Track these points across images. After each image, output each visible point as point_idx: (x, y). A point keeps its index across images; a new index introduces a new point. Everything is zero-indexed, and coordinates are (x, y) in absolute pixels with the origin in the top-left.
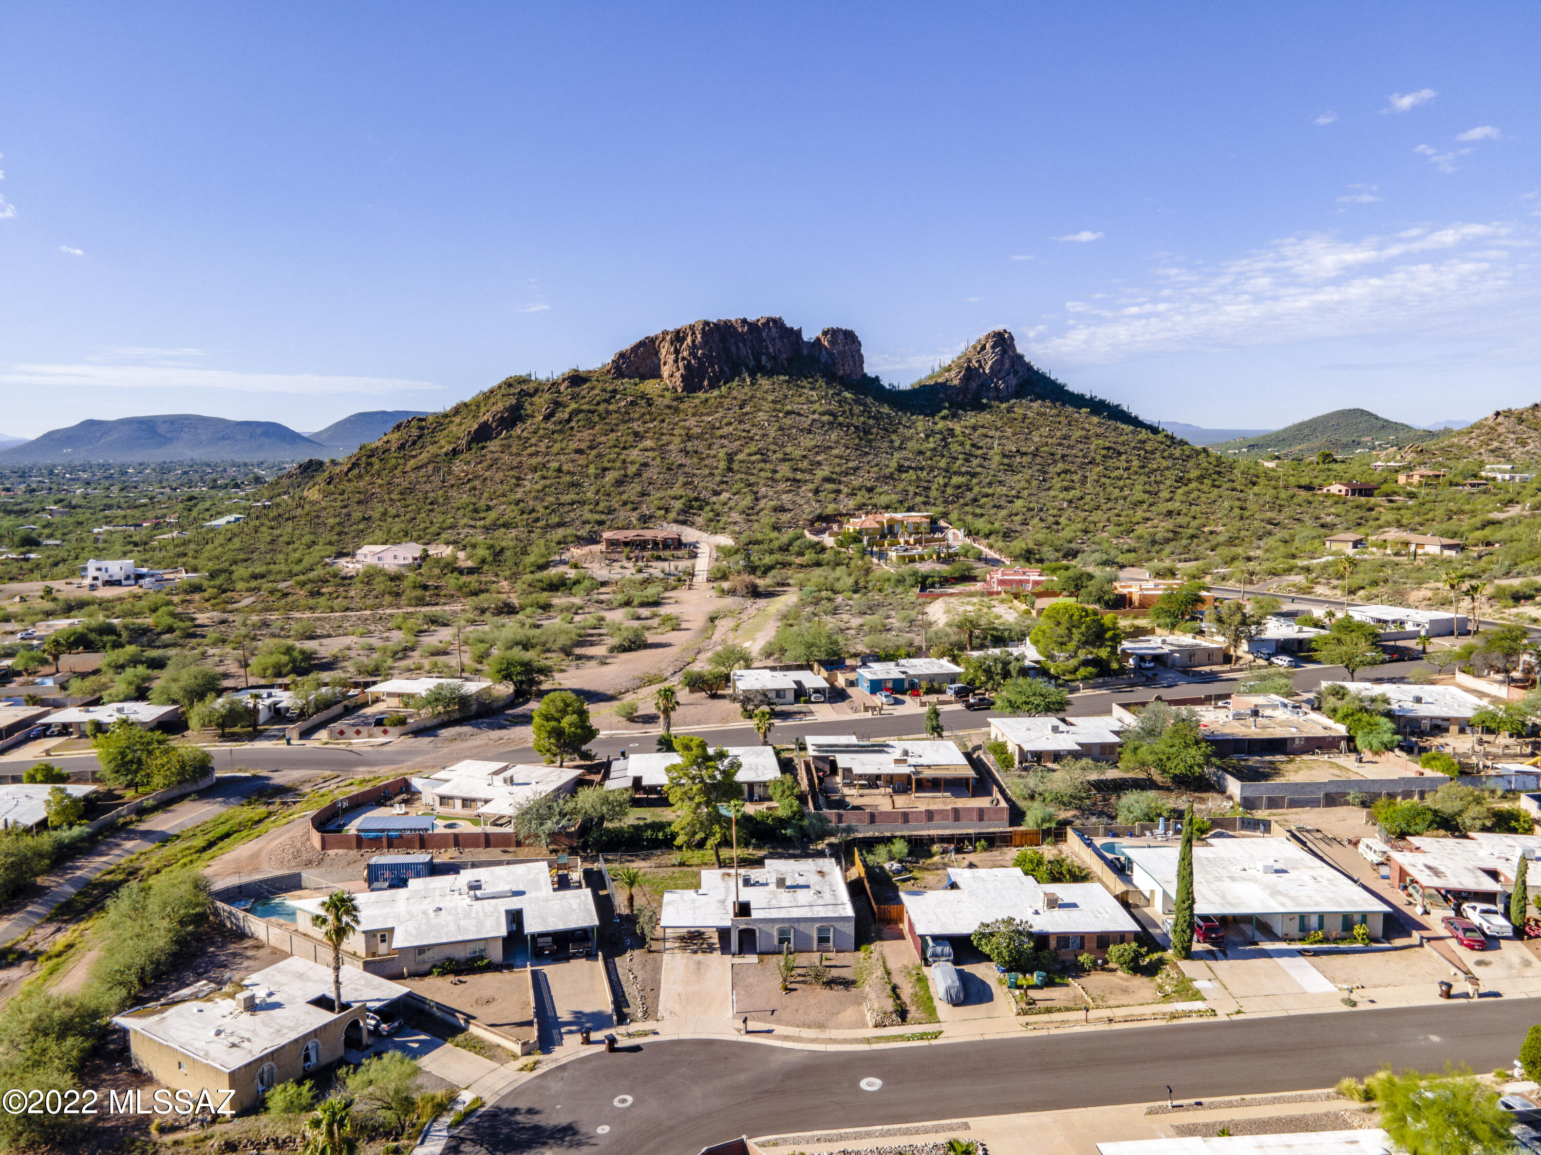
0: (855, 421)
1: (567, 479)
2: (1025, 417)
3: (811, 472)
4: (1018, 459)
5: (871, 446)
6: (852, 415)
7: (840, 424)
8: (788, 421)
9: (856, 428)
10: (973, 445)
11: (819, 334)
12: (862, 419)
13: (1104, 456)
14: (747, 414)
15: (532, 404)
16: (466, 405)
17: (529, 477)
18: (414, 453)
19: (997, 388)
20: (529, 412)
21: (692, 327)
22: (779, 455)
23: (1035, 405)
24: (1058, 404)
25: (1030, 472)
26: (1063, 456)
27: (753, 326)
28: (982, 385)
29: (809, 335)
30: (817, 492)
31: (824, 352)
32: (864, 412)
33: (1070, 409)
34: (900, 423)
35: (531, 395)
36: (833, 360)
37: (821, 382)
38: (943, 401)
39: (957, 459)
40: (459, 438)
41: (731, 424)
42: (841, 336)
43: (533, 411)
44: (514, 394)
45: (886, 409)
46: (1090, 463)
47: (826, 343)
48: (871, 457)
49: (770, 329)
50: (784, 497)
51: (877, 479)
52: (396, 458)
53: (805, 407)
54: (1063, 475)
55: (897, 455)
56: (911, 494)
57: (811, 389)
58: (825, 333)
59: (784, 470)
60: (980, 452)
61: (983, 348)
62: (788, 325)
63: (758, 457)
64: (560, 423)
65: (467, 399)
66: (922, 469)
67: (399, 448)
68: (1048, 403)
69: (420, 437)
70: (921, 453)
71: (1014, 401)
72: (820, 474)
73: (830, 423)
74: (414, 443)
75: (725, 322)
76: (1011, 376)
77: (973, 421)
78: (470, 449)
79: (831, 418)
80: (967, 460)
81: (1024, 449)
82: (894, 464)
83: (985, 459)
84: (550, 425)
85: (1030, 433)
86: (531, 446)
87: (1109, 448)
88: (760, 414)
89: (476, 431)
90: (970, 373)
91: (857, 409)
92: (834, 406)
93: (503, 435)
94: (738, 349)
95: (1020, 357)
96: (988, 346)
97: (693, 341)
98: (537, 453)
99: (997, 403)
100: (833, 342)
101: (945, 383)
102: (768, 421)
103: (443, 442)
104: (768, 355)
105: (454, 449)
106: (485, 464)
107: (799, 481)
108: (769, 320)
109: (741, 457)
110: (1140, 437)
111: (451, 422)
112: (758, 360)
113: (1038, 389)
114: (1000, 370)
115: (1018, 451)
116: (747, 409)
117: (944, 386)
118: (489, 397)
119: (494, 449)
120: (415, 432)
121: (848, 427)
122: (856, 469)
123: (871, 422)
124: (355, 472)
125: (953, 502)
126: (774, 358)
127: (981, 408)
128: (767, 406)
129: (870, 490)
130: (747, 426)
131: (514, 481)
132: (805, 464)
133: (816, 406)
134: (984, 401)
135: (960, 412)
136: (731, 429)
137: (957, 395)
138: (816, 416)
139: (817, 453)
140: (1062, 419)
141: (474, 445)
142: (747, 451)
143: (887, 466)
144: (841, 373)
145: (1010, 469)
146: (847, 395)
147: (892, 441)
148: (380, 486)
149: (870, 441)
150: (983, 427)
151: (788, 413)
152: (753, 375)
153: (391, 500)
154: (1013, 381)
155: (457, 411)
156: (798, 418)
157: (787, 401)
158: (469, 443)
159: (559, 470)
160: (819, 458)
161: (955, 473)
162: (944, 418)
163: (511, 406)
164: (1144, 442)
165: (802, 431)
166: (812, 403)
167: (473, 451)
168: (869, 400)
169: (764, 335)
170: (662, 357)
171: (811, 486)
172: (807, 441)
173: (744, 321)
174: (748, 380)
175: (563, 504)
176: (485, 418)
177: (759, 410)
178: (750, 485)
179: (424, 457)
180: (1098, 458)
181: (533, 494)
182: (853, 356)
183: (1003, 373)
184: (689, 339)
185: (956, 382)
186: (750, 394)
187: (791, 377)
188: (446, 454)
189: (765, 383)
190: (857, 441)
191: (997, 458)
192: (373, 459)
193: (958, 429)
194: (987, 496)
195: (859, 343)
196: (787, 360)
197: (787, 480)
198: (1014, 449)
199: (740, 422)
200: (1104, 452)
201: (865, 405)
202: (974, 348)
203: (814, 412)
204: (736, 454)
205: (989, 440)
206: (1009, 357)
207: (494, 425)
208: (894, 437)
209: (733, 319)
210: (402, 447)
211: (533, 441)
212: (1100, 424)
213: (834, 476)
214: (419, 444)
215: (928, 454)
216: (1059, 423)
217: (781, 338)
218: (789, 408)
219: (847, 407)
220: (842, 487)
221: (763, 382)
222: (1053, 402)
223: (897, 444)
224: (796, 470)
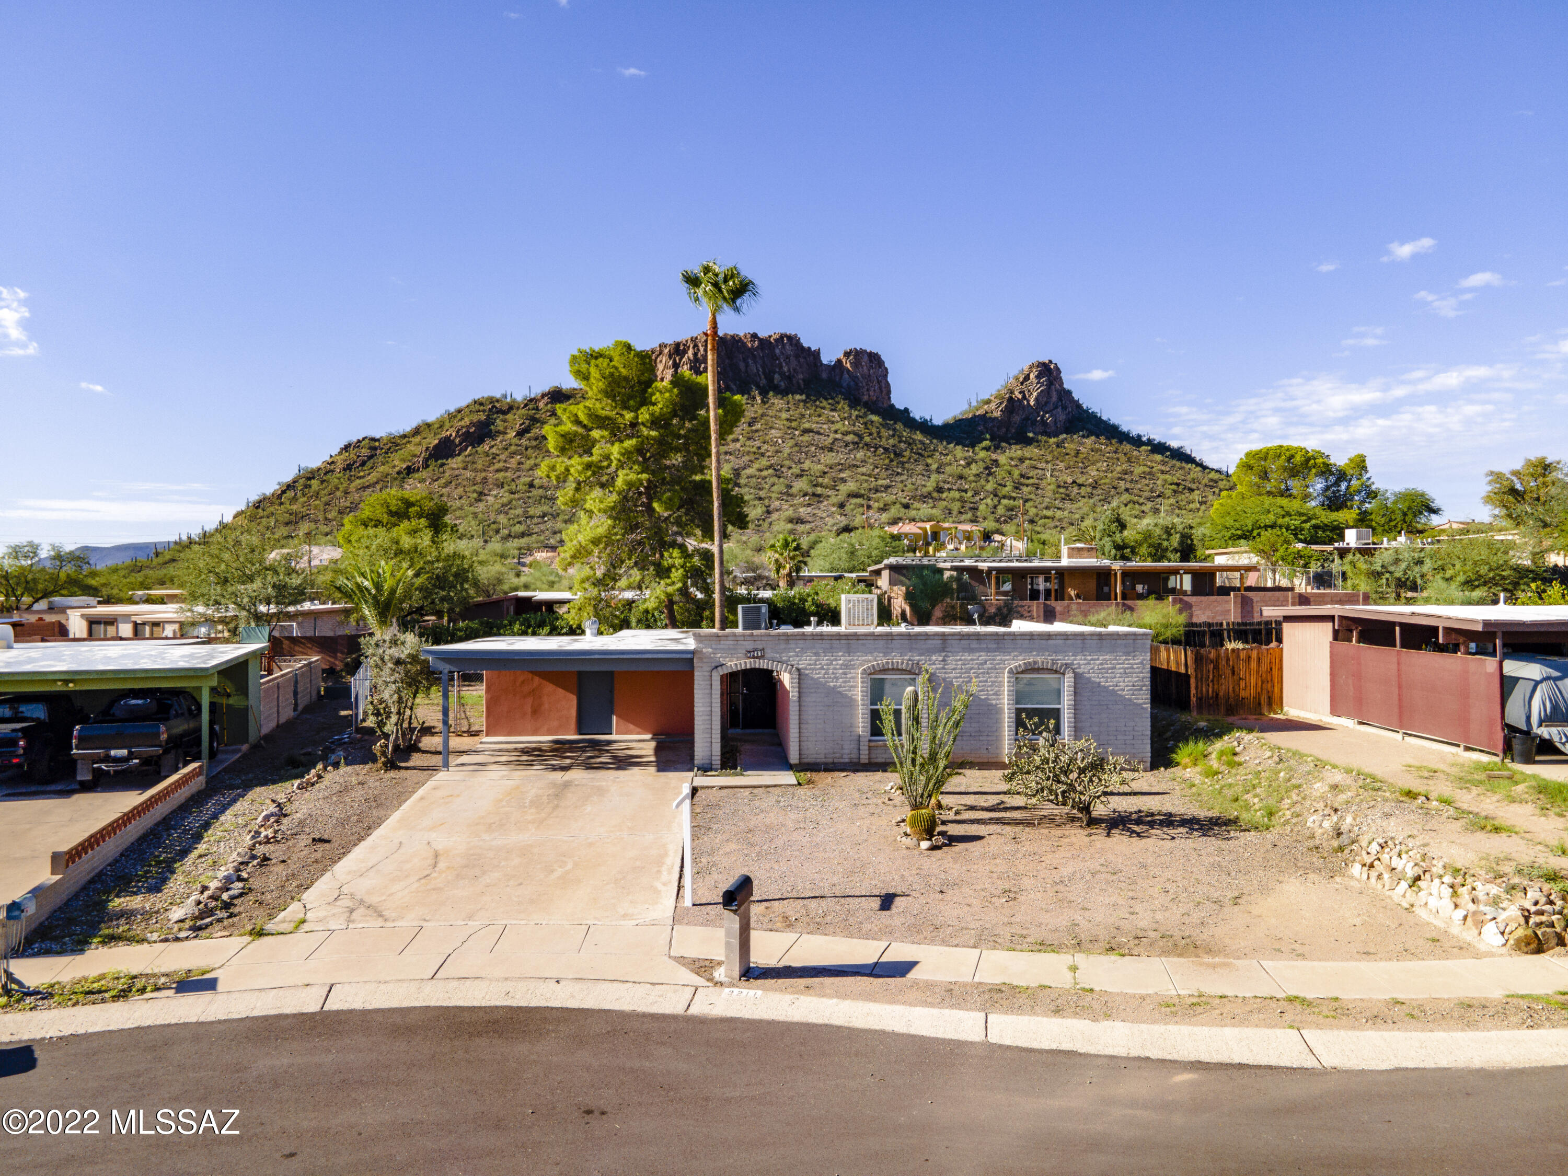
0: (883, 442)
1: (541, 491)
2: (1078, 452)
3: (834, 488)
4: (1075, 490)
5: (904, 468)
6: (880, 437)
7: (867, 445)
8: (806, 438)
9: (885, 449)
10: (1022, 476)
11: (841, 355)
12: (891, 441)
13: (1175, 491)
14: (757, 431)
15: (504, 421)
16: (429, 425)
17: (495, 492)
18: (362, 474)
19: (1043, 422)
20: (501, 428)
21: (694, 340)
22: (796, 470)
23: (1089, 441)
24: (1114, 441)
25: (1091, 501)
26: (1127, 490)
27: (765, 343)
28: (1027, 419)
29: (827, 358)
30: (842, 506)
31: (846, 376)
32: (893, 436)
33: (1129, 446)
34: (934, 450)
35: (504, 413)
36: (857, 384)
37: (843, 405)
38: (983, 433)
39: (1005, 486)
40: (415, 456)
41: (738, 440)
42: (866, 358)
43: (506, 428)
44: (484, 411)
45: (919, 436)
46: (1159, 496)
47: (848, 365)
48: (904, 478)
49: (784, 345)
50: (801, 510)
51: (913, 498)
52: (339, 479)
53: (825, 426)
54: (1130, 506)
55: (934, 477)
56: (955, 513)
57: (832, 410)
58: (847, 354)
59: (801, 485)
60: (1031, 481)
61: (1027, 378)
62: (805, 345)
63: (770, 471)
64: (536, 439)
65: (431, 418)
66: (966, 491)
67: (344, 469)
68: (1103, 439)
69: (370, 457)
70: (961, 477)
71: (1064, 436)
72: (844, 489)
73: (853, 443)
74: (363, 464)
75: (733, 337)
76: (1059, 410)
77: (1019, 453)
78: (428, 466)
79: (856, 439)
80: (1016, 488)
81: (1080, 481)
82: (930, 485)
83: (1037, 488)
84: (524, 441)
85: (1085, 467)
86: (499, 461)
87: (1178, 485)
88: (773, 431)
89: (436, 447)
90: (1012, 405)
91: (885, 433)
92: (859, 427)
93: (467, 453)
94: (747, 366)
95: (1069, 393)
96: (1032, 376)
97: (695, 354)
98: (506, 469)
99: (1045, 438)
100: (856, 364)
101: (984, 415)
102: (781, 437)
103: (396, 462)
104: (782, 374)
105: (408, 468)
106: (442, 481)
107: (819, 496)
108: (782, 336)
109: (749, 471)
110: (1211, 476)
111: (409, 442)
112: (770, 379)
113: (1089, 426)
114: (1046, 403)
115: (1074, 482)
116: (758, 426)
117: (983, 417)
118: (455, 417)
119: (455, 466)
120: (365, 452)
121: (876, 449)
122: (887, 487)
123: (903, 446)
124: (290, 494)
125: (1005, 522)
126: (789, 378)
127: (1028, 442)
128: (779, 424)
129: (906, 506)
130: (757, 443)
131: (475, 495)
132: (826, 481)
133: (838, 426)
134: (1031, 435)
135: (1003, 444)
136: (738, 445)
137: (999, 428)
138: (838, 436)
139: (840, 471)
140: (1120, 455)
141: (432, 463)
142: (756, 466)
143: (924, 486)
144: (865, 398)
145: (1067, 498)
146: (875, 418)
147: (927, 465)
148: (316, 508)
149: (903, 463)
150: (1030, 459)
151: (806, 431)
152: (764, 393)
153: (326, 519)
154: (1062, 417)
155: (417, 431)
156: (816, 437)
157: (805, 420)
158: (426, 460)
159: (531, 485)
160: (842, 475)
161: (1004, 497)
162: (987, 449)
163: (479, 421)
164: (1216, 482)
165: (822, 448)
166: (833, 423)
167: (431, 468)
168: (899, 426)
169: (777, 351)
170: (659, 373)
171: (834, 500)
172: (829, 458)
173: (754, 336)
174: (758, 398)
175: (532, 517)
176: (448, 433)
177: (771, 428)
178: (760, 499)
179: (372, 477)
180: (1168, 493)
181: (496, 506)
182: (879, 382)
183: (1051, 406)
184: (690, 353)
185: (997, 414)
186: (760, 412)
187: (807, 397)
188: (399, 473)
189: (777, 402)
190: (887, 461)
191: (1053, 487)
192: (313, 481)
193: (1002, 459)
194: (1046, 517)
195: (886, 369)
196: (804, 380)
197: (805, 495)
198: (1070, 480)
199: (749, 439)
200: (1174, 487)
201: (894, 430)
202: (1017, 379)
203: (836, 432)
204: (744, 469)
205: (1040, 471)
206: (1057, 391)
207: (457, 441)
208: (929, 461)
209: (742, 334)
210: (348, 468)
211: (503, 457)
212: (1164, 463)
213: (863, 492)
214: (369, 464)
215: (972, 478)
216: (1118, 459)
217: (797, 357)
218: (807, 425)
219: (874, 430)
220: (871, 503)
221: (776, 401)
222: (1107, 438)
223: (934, 467)
224: (815, 486)
